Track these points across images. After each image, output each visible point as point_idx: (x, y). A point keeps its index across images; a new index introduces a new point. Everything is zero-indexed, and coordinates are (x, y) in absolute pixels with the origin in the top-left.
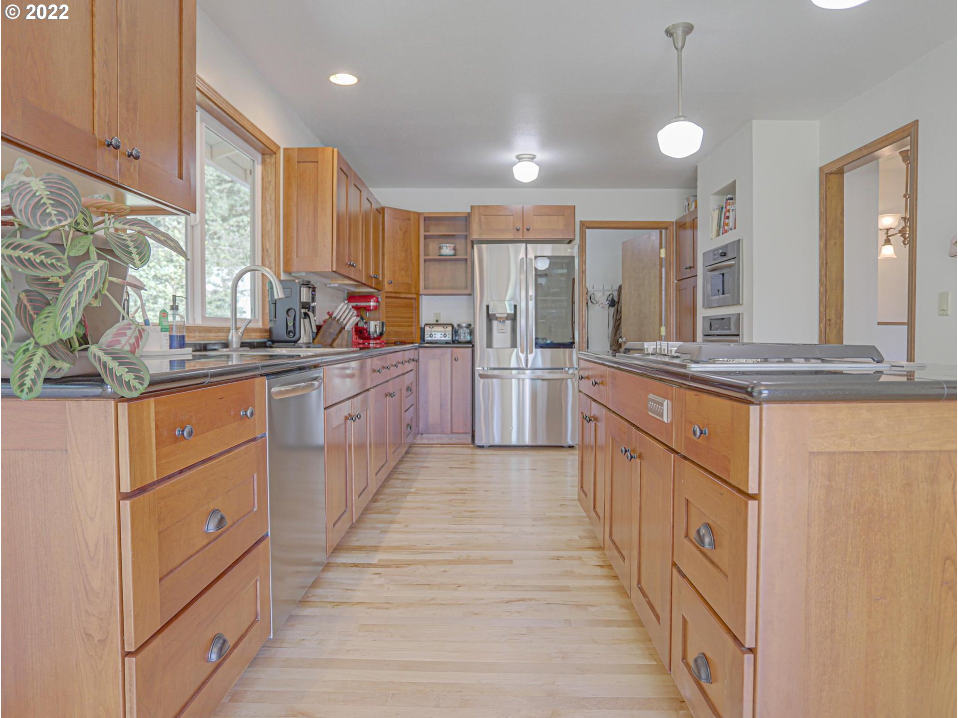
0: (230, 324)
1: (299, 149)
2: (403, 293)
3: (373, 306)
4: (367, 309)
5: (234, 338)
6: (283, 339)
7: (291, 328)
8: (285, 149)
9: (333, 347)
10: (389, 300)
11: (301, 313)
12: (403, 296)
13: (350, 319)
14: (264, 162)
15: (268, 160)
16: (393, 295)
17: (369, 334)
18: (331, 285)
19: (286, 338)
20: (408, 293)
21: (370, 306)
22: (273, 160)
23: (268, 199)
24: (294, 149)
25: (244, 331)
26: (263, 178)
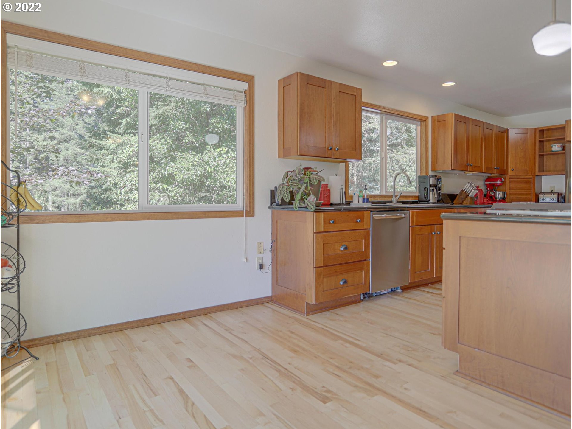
0: (392, 194)
1: (437, 116)
2: (523, 175)
3: (499, 184)
4: (495, 185)
5: (394, 200)
6: (423, 200)
7: (426, 196)
8: (432, 117)
9: (462, 205)
10: (511, 180)
11: (430, 189)
12: (522, 177)
13: (471, 191)
14: (421, 125)
15: (422, 124)
16: (516, 177)
17: (496, 198)
18: (469, 174)
19: (424, 200)
20: (527, 175)
21: (497, 184)
22: (425, 124)
23: (423, 140)
24: (435, 116)
25: (399, 197)
26: (420, 132)
